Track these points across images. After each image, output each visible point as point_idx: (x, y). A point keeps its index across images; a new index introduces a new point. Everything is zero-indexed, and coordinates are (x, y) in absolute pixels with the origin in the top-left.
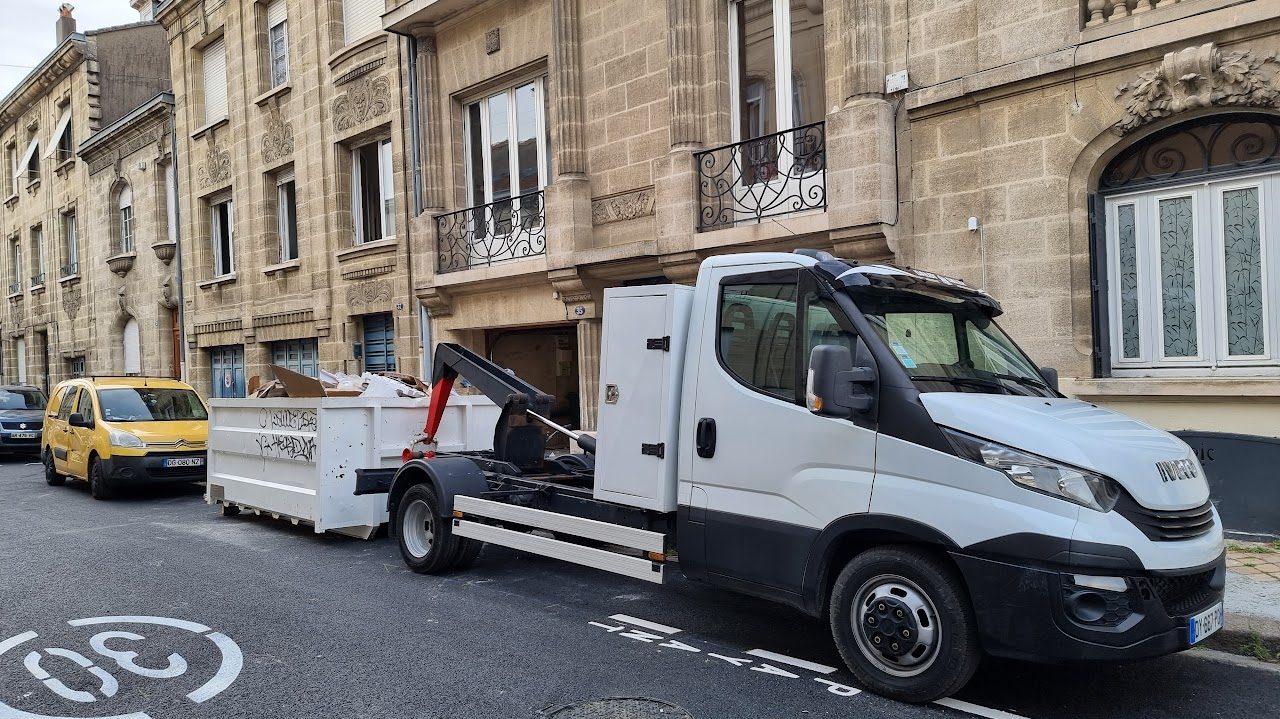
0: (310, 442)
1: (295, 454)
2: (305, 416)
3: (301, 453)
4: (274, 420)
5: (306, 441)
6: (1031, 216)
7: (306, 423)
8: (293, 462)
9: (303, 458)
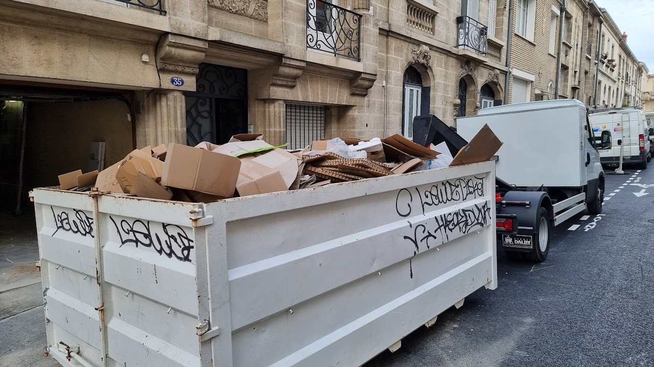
0: (484, 207)
1: (468, 227)
2: (470, 184)
3: (476, 222)
4: (425, 200)
5: (480, 207)
6: (397, 85)
7: (471, 190)
8: (467, 235)
9: (478, 227)
